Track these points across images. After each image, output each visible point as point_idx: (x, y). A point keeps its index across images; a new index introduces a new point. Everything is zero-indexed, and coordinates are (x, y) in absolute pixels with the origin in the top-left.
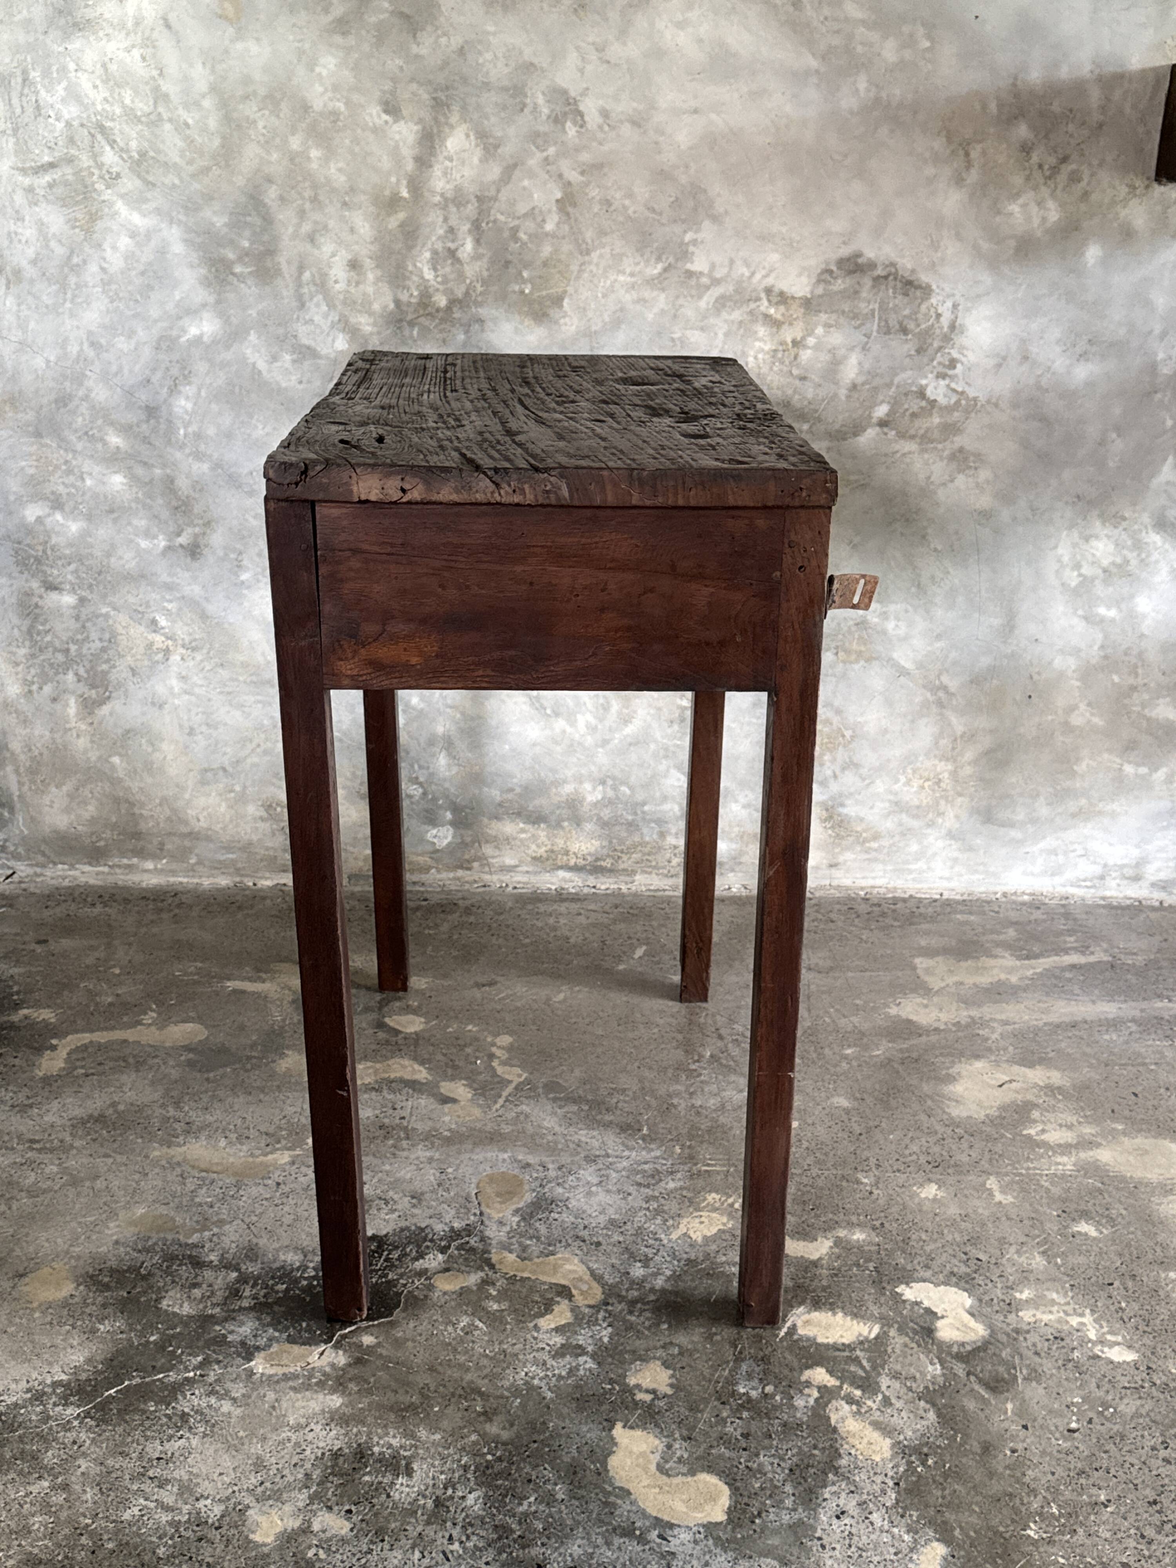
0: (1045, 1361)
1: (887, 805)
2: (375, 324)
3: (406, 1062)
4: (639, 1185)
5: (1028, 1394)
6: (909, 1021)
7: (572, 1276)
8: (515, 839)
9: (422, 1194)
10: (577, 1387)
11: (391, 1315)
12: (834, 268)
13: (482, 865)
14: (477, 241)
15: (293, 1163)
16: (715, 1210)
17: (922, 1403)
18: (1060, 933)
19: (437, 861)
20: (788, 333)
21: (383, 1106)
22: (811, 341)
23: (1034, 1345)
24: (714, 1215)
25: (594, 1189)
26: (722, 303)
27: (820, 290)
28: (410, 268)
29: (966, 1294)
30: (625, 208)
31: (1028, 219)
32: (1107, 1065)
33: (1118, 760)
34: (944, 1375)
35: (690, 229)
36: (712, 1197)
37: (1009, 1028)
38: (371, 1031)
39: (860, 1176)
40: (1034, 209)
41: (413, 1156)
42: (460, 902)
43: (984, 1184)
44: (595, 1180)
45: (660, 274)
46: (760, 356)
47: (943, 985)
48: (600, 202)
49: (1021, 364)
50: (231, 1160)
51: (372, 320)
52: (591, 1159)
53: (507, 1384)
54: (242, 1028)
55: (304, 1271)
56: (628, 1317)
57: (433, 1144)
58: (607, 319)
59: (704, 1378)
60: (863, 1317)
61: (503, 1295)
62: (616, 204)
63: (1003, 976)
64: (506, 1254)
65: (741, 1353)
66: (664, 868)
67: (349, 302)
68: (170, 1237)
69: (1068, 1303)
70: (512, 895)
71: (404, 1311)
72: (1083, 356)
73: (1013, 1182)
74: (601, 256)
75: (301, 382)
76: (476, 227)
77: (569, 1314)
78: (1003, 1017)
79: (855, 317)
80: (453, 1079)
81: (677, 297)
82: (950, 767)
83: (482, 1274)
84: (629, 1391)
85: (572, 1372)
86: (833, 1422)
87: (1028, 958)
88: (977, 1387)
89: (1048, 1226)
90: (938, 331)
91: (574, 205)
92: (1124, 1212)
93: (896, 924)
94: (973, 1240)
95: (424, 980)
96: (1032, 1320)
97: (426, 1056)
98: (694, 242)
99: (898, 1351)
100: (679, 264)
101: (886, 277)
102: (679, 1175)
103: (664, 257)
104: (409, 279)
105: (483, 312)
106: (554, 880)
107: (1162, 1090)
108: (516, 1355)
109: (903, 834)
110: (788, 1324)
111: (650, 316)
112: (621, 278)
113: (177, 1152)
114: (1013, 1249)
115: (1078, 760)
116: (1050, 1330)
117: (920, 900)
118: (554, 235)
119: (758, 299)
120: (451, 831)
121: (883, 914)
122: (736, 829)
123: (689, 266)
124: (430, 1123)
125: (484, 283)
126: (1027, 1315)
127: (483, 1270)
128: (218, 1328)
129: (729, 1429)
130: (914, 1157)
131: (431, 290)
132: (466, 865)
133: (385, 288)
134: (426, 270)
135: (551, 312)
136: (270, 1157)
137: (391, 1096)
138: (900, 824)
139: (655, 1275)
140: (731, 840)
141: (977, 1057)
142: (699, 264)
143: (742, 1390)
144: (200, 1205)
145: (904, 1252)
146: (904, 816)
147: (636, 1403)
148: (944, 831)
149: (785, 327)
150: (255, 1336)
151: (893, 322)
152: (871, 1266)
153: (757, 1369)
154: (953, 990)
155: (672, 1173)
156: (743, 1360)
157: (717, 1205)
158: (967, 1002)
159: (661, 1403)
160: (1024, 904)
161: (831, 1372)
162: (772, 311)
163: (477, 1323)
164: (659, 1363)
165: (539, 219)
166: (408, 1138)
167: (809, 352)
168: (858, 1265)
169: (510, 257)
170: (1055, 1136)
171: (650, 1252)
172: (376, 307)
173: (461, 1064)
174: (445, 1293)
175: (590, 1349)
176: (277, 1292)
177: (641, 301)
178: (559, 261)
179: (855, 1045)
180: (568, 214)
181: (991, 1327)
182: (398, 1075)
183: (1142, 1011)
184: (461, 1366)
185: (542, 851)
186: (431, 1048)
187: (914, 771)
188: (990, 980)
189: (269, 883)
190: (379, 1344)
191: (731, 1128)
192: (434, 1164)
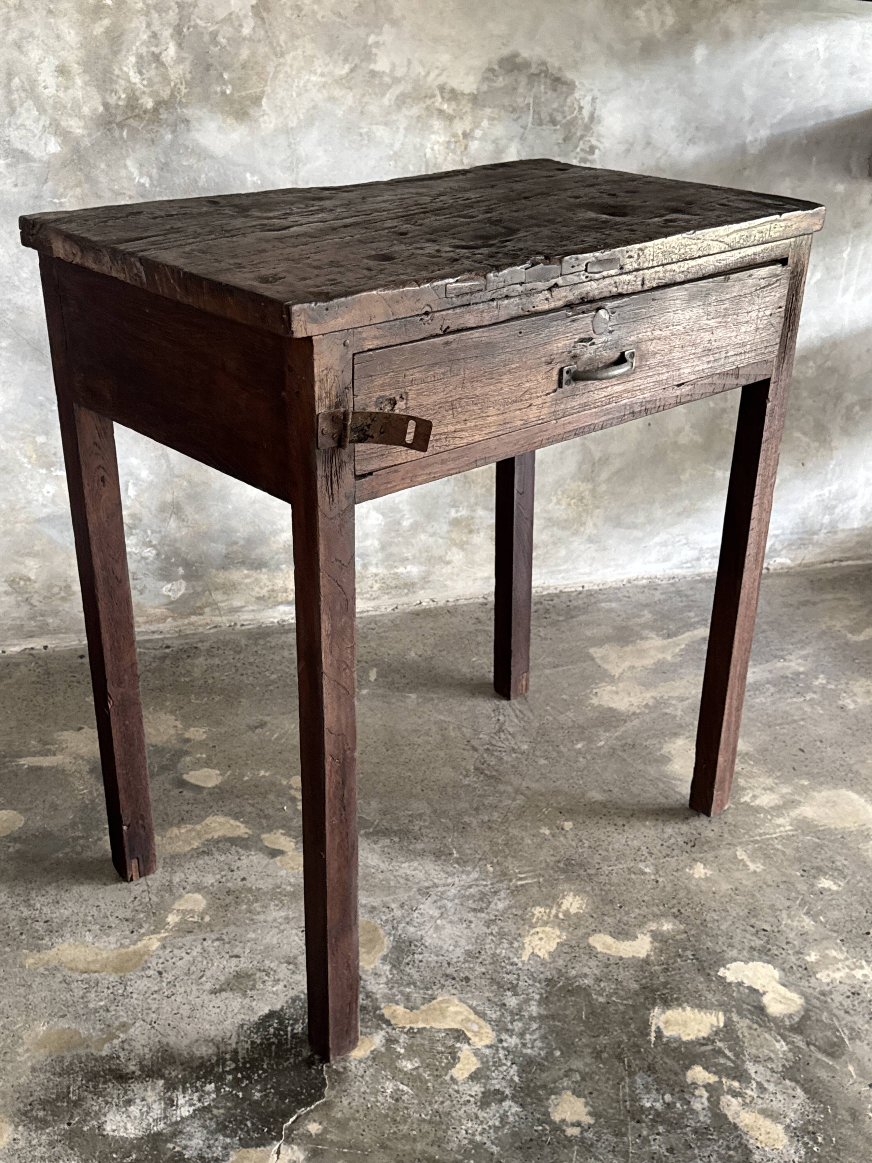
0: (856, 1018)
1: (543, 521)
2: (86, 127)
3: (220, 819)
4: (474, 910)
5: (859, 1053)
6: (611, 709)
7: (460, 1018)
8: (240, 584)
9: (295, 958)
10: (514, 1134)
11: (322, 1096)
12: (496, 67)
13: (214, 610)
14: (180, 45)
15: (164, 947)
16: (545, 924)
17: (787, 1082)
18: (681, 611)
19: (172, 611)
20: (459, 127)
21: (221, 870)
22: (478, 133)
23: (841, 1004)
24: (547, 929)
25: (439, 922)
26: (402, 101)
27: (485, 88)
28: (117, 72)
29: (770, 966)
30: (314, 13)
31: (651, 23)
32: (770, 727)
33: (711, 468)
34: (790, 1050)
35: (373, 32)
36: (538, 911)
37: (686, 703)
38: (177, 791)
39: (641, 866)
40: (655, 14)
41: (270, 919)
42: (199, 645)
43: (736, 857)
44: (436, 913)
45: (347, 74)
46: (436, 147)
47: (620, 671)
48: (291, 7)
49: (644, 149)
50: (105, 955)
51: (82, 124)
52: (425, 892)
53: (454, 1146)
54: (54, 807)
55: (224, 1065)
56: (525, 1051)
57: (281, 901)
58: (302, 117)
59: (612, 1099)
60: (706, 1007)
61: (411, 1051)
62: (306, 9)
63: (660, 656)
64: (395, 1007)
65: (629, 1066)
66: (367, 592)
67: (59, 106)
68: (82, 1052)
69: (847, 959)
70: (243, 632)
71: (332, 1088)
72: (692, 141)
73: (755, 850)
74: (294, 58)
75: (16, 185)
76: (178, 31)
77: (474, 1059)
78: (676, 694)
79: (514, 110)
80: (270, 829)
81: (363, 95)
82: (590, 486)
83: (382, 1033)
84: (558, 1128)
85: (503, 1118)
86: (731, 1119)
87: (669, 636)
88: (820, 1056)
89: (799, 886)
90: (580, 122)
91: (268, 10)
92: (846, 863)
93: (561, 618)
94: (753, 912)
95: (202, 730)
96: (828, 980)
97: (237, 810)
98: (377, 44)
99: (746, 1034)
100: (364, 65)
101: (538, 75)
102: (502, 894)
103: (350, 59)
104: (116, 82)
105: (188, 112)
106: (276, 615)
107: (818, 743)
108: (449, 1113)
109: (555, 543)
110: (653, 1028)
111: (340, 113)
112: (314, 78)
113: (48, 955)
114: (784, 914)
115: (684, 470)
116: (847, 988)
117: (569, 594)
118: (251, 39)
119: (433, 96)
120: (184, 584)
121: (547, 611)
122: (425, 555)
123: (372, 66)
124: (270, 880)
125: (188, 84)
126: (823, 976)
127: (382, 1029)
128: (170, 1146)
129: (655, 1148)
130: (672, 841)
131: (138, 93)
132: (198, 611)
133: (93, 92)
134: (132, 73)
135: (251, 112)
136: (140, 944)
137: (223, 858)
138: (552, 536)
139: (527, 1001)
140: (421, 564)
141: (676, 735)
142: (382, 64)
143: (648, 1105)
144: (96, 1011)
145: (707, 935)
146: (555, 529)
147: (569, 1139)
148: (585, 537)
149: (457, 120)
150: (209, 1147)
151: (545, 116)
152: (689, 953)
153: (650, 1080)
154: (629, 674)
155: (495, 893)
156: (634, 1073)
157: (545, 918)
158: (646, 685)
159: (589, 1135)
160: (644, 587)
161: (706, 1068)
162: (445, 107)
163: (401, 1087)
164: (569, 1093)
165: (236, 24)
166: (257, 901)
167: (476, 142)
168: (680, 956)
169: (210, 61)
170: (766, 800)
171: (512, 977)
172: (86, 110)
173: (271, 812)
174: (360, 1062)
175: (507, 1091)
176: (209, 1093)
177: (332, 99)
178: (256, 63)
179: (582, 740)
180: (262, 19)
181: (803, 994)
182: (220, 833)
183: (770, 672)
184: (406, 1137)
185: (264, 592)
186: (238, 800)
187: (563, 492)
188: (652, 661)
189: (17, 649)
190: (325, 1131)
191: (522, 839)
192: (292, 923)
